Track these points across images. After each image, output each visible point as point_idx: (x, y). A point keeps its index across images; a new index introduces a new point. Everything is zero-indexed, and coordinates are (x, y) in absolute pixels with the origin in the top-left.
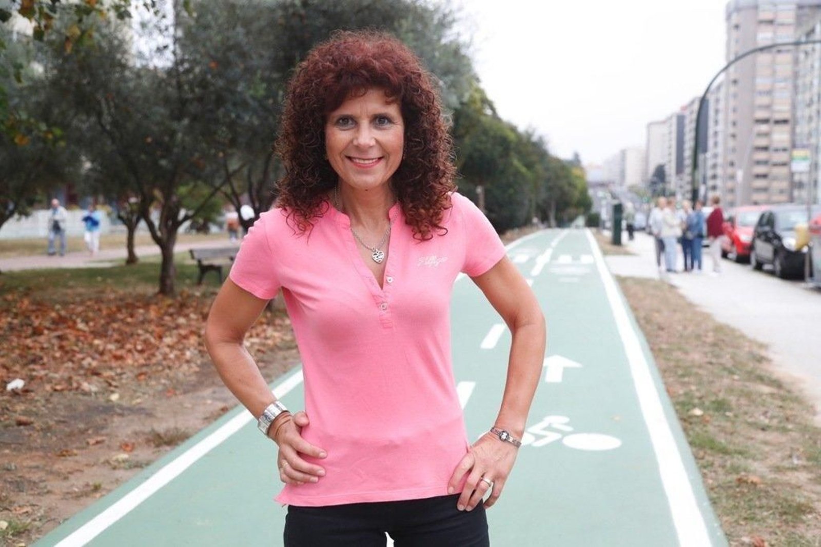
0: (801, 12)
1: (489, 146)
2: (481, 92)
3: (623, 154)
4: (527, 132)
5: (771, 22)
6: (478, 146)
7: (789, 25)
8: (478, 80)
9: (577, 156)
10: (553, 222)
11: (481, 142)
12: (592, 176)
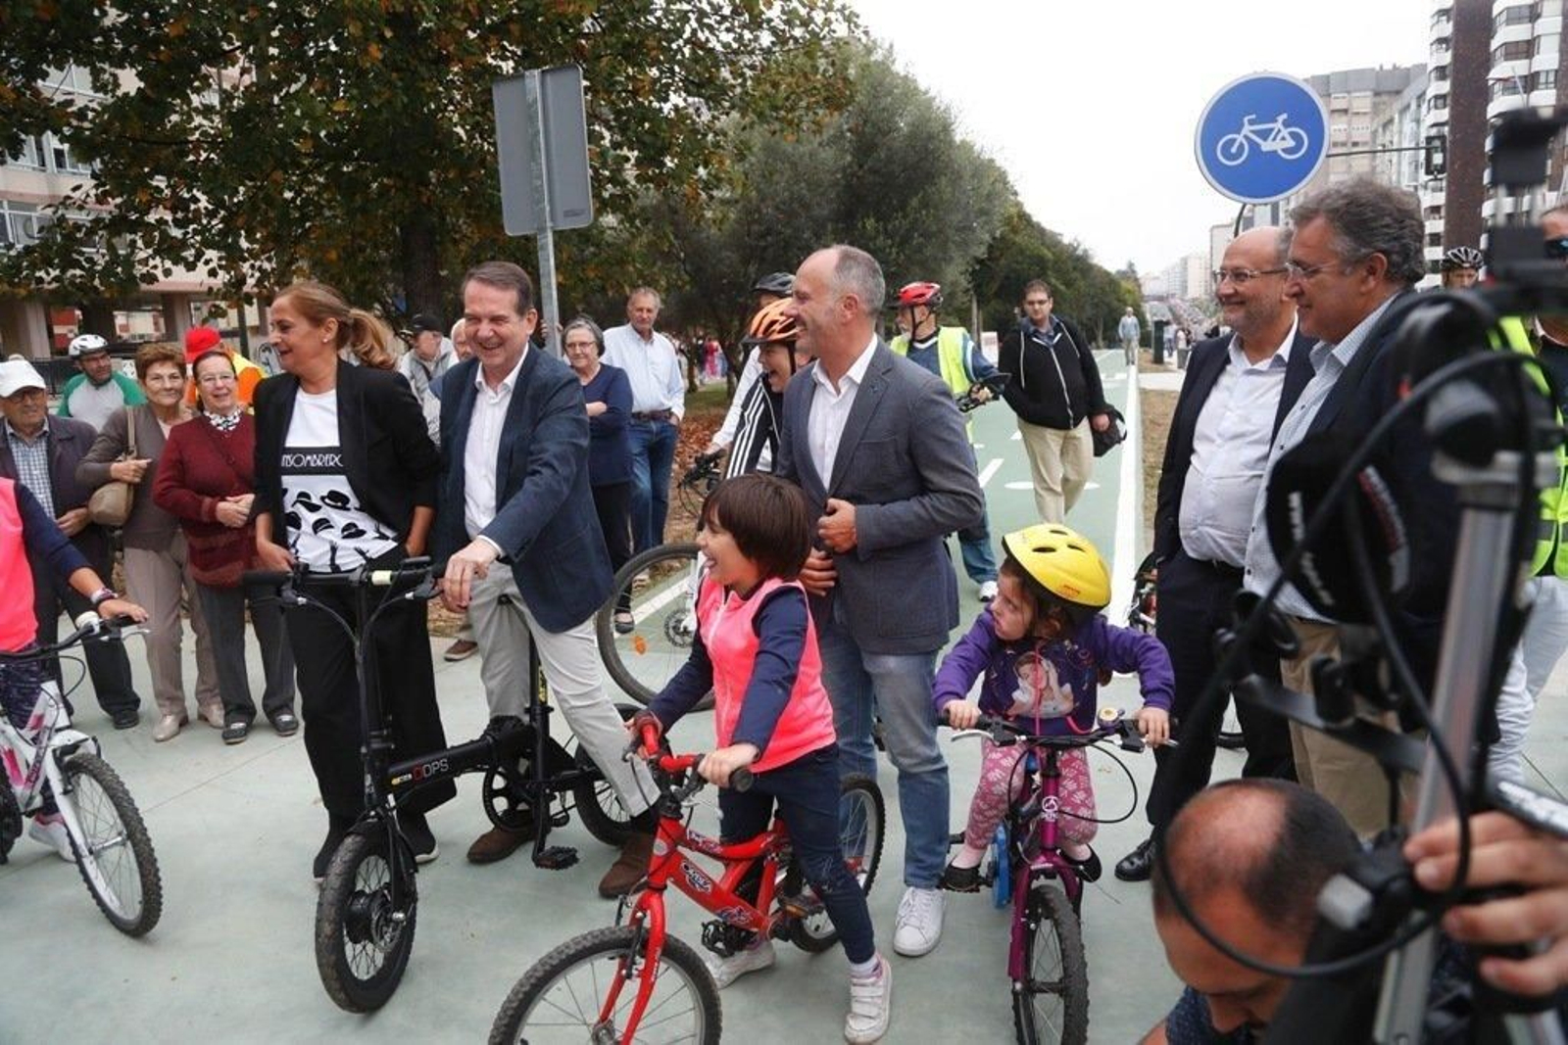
0: (1378, 99)
1: (1025, 266)
2: (1018, 204)
3: (1185, 261)
4: (1070, 245)
5: (1345, 111)
6: (1014, 265)
7: (1365, 114)
8: (1016, 194)
9: (1131, 265)
10: (1101, 343)
11: (1017, 262)
12: (1148, 289)
